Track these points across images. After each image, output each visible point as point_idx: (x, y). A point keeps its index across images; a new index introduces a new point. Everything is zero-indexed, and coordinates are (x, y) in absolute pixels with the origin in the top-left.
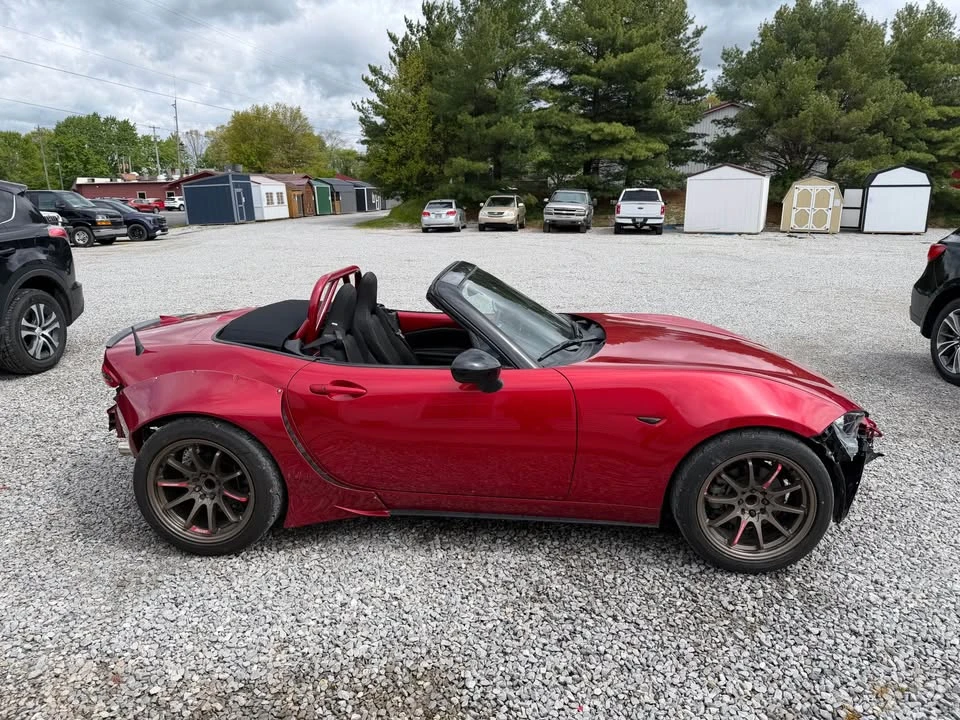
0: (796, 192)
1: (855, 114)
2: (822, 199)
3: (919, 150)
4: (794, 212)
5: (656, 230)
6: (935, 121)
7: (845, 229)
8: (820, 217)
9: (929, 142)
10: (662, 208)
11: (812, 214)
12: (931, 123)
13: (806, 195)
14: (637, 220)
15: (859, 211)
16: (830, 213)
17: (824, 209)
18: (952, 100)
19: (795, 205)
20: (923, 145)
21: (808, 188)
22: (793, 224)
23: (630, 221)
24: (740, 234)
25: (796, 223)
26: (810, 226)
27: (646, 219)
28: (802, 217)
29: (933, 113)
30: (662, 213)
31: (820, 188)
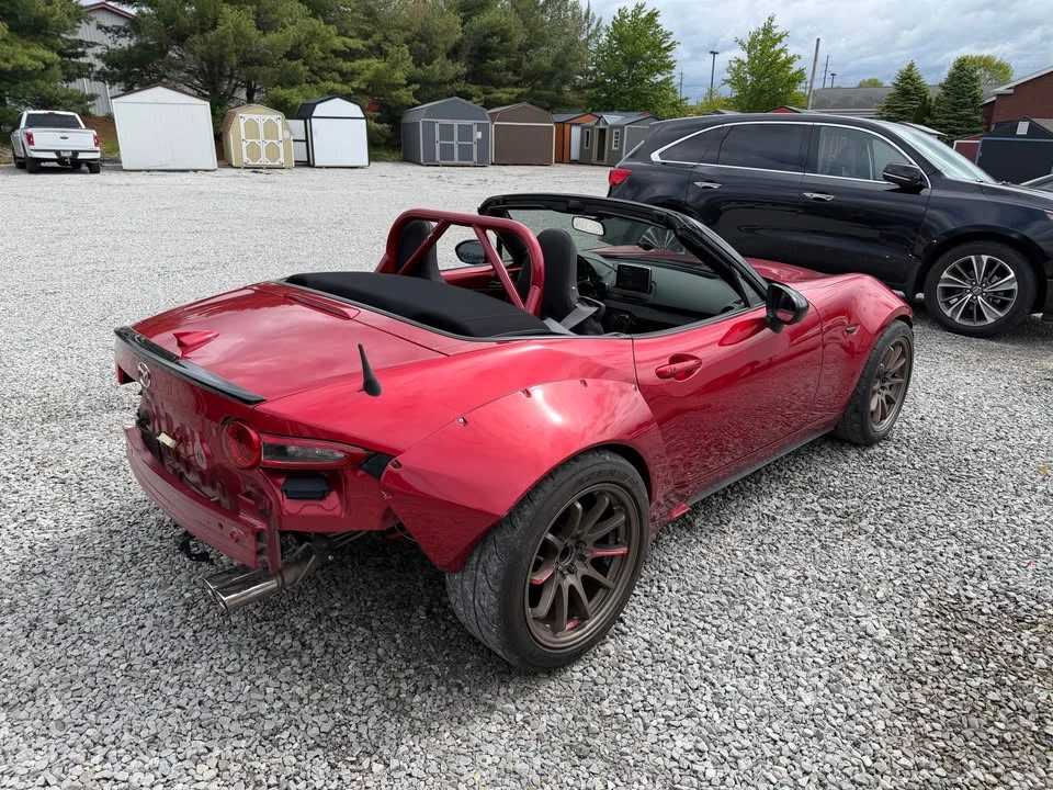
0: (242, 122)
1: (273, 36)
2: (271, 130)
3: (335, 81)
4: (244, 145)
5: (94, 167)
6: (341, 51)
7: (299, 164)
8: (272, 151)
9: (342, 74)
10: (95, 138)
11: (263, 147)
12: (337, 53)
13: (251, 125)
14: (63, 154)
15: (304, 144)
16: (281, 145)
17: (275, 141)
18: (346, 32)
19: (243, 137)
20: (337, 76)
21: (254, 117)
22: (246, 159)
23: (54, 156)
24: (195, 171)
25: (248, 156)
26: (263, 160)
27: (76, 153)
28: (254, 150)
29: (338, 43)
30: (96, 144)
31: (267, 117)
